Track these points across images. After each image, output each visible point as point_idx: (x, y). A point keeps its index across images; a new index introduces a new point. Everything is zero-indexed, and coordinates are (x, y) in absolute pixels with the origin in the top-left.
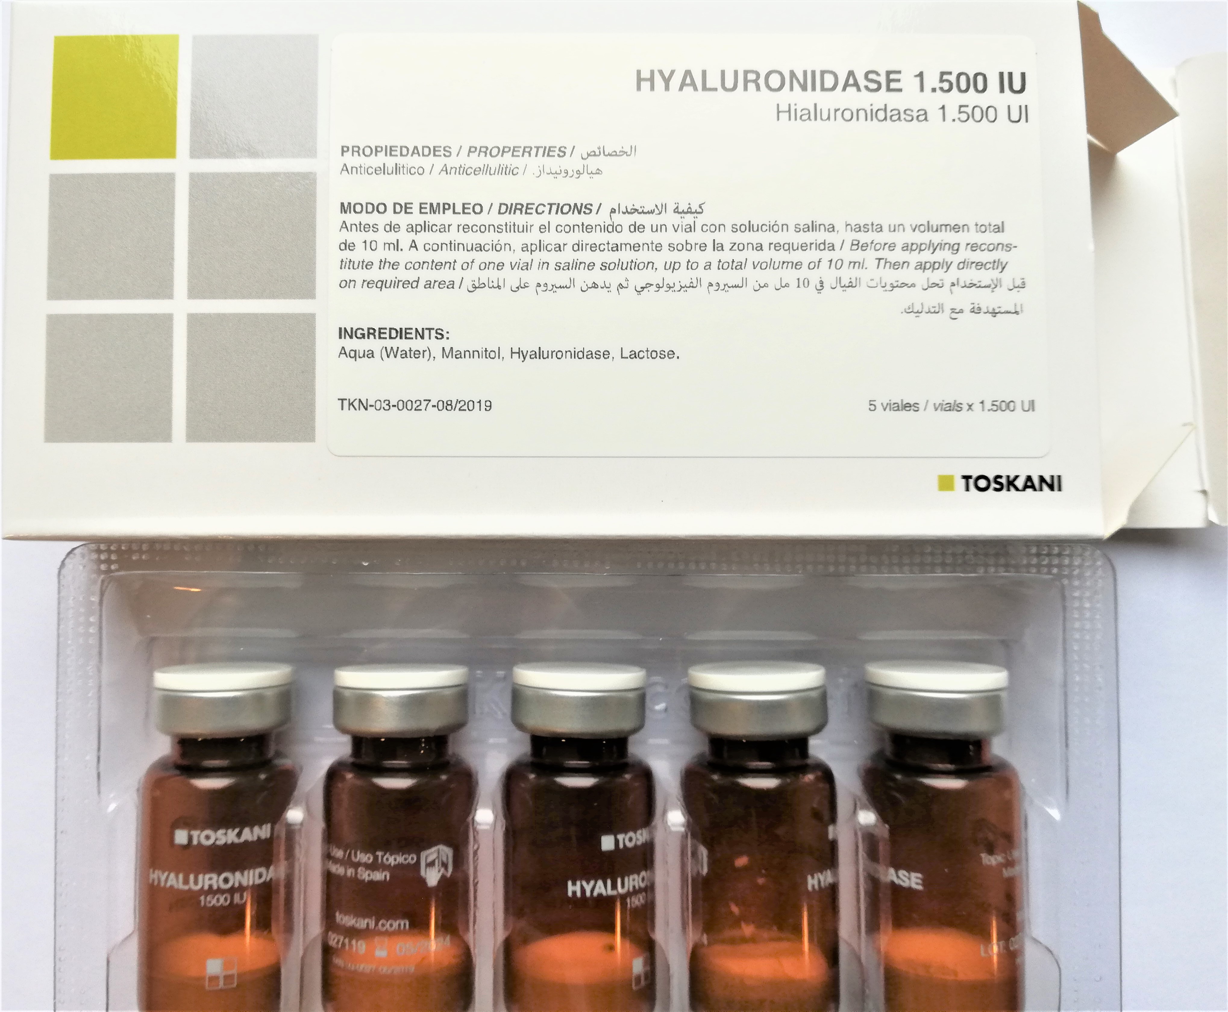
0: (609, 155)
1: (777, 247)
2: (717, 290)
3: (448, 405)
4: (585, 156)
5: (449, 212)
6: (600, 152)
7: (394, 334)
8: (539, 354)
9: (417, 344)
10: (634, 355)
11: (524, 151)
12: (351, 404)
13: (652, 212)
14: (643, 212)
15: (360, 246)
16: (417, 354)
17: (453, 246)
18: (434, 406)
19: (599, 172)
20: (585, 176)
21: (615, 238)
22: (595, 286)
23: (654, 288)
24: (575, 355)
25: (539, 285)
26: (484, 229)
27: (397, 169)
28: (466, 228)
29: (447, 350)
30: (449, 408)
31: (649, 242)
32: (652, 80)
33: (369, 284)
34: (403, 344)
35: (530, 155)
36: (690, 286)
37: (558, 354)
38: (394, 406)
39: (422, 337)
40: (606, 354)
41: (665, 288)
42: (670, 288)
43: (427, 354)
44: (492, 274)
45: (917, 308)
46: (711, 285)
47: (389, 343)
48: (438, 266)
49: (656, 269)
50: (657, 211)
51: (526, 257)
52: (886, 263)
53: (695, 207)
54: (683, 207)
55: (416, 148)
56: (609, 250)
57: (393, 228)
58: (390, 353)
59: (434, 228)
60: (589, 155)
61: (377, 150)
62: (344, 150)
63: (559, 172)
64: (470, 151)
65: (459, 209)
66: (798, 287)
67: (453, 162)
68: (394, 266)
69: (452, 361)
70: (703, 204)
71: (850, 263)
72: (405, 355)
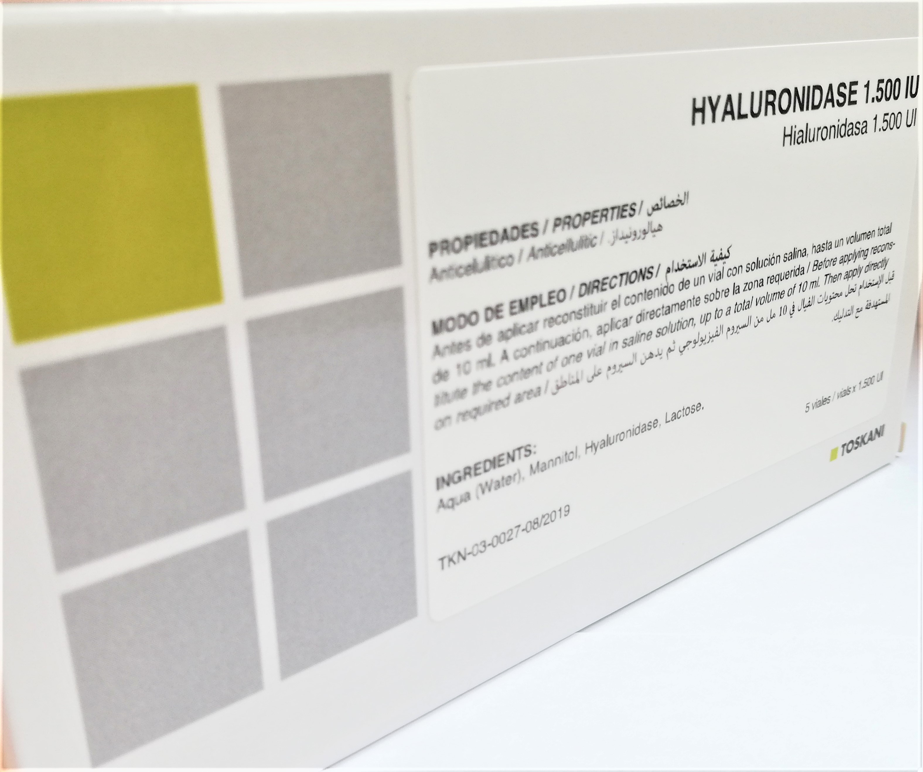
0: (669, 206)
1: (772, 279)
2: (732, 334)
3: (535, 524)
4: (650, 211)
5: (537, 306)
6: (662, 204)
7: (488, 465)
8: (607, 442)
9: (508, 469)
10: (675, 416)
11: (602, 216)
12: (451, 560)
13: (695, 265)
14: (690, 267)
15: (453, 372)
16: (508, 480)
17: (540, 346)
18: (523, 530)
19: (660, 228)
20: (650, 235)
21: (669, 300)
22: (651, 355)
23: (692, 345)
24: (633, 432)
25: (609, 368)
26: (566, 317)
27: (488, 264)
28: (552, 321)
29: (534, 466)
30: (536, 526)
31: (692, 298)
32: (702, 110)
33: (464, 415)
34: (496, 474)
35: (606, 220)
36: (716, 336)
37: (620, 437)
38: (489, 545)
39: (513, 460)
40: (655, 423)
41: (700, 343)
42: (702, 341)
43: (517, 477)
44: (573, 368)
45: (841, 314)
46: (729, 329)
47: (484, 478)
48: (526, 373)
49: (695, 324)
50: (699, 263)
51: (599, 340)
52: (830, 277)
53: (725, 253)
54: (717, 255)
55: (505, 231)
56: (663, 315)
57: (485, 339)
58: (485, 488)
59: (524, 329)
60: (654, 209)
61: (467, 241)
62: (433, 247)
63: (629, 234)
64: (556, 225)
65: (545, 300)
66: (780, 315)
67: (539, 242)
68: (487, 386)
69: (539, 475)
70: (730, 247)
71: (811, 283)
72: (498, 485)
